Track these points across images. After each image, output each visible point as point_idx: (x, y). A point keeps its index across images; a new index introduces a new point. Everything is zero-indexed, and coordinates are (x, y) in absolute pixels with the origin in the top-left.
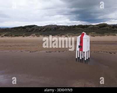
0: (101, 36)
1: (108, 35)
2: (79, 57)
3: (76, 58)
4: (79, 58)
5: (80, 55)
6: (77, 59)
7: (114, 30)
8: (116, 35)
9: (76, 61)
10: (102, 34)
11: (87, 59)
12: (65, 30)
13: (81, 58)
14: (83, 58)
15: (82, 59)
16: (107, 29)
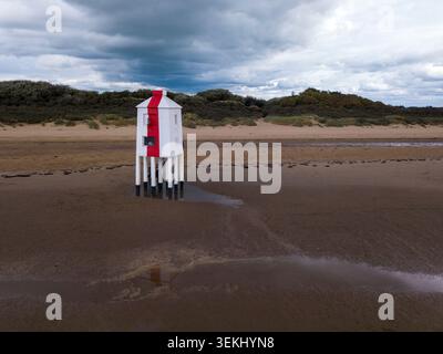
0: (214, 126)
1: (234, 125)
2: (146, 180)
3: (138, 183)
4: (146, 185)
5: (149, 176)
6: (138, 187)
7: (251, 110)
8: (255, 125)
9: (138, 194)
10: (216, 120)
11: (176, 186)
12: (85, 103)
13: (153, 184)
14: (160, 181)
15: (160, 185)
16: (232, 105)
